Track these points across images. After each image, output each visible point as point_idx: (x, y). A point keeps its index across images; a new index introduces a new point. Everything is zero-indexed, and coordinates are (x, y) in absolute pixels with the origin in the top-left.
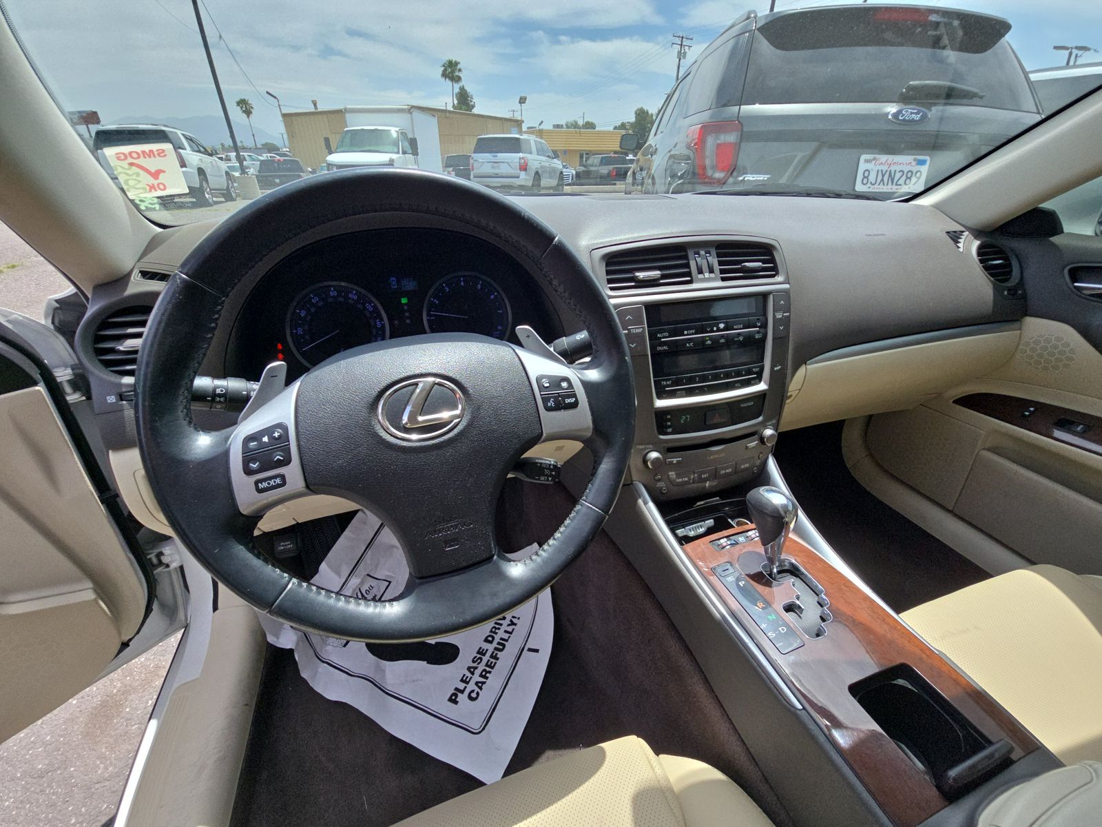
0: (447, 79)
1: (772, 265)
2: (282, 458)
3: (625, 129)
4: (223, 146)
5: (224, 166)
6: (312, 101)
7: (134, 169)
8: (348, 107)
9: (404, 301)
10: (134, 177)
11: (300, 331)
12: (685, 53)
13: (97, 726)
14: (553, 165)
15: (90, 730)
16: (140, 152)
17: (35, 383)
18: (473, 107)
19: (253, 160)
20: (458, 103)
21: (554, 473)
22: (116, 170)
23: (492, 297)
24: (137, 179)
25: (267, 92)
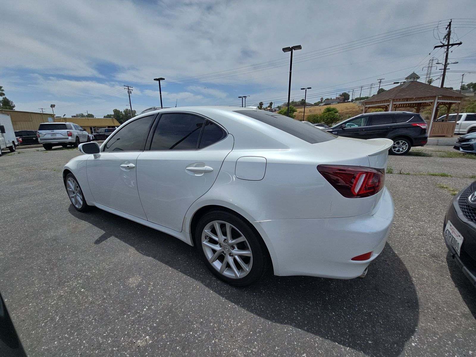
3: (111, 117)
12: (131, 92)
14: (83, 133)
18: (14, 107)
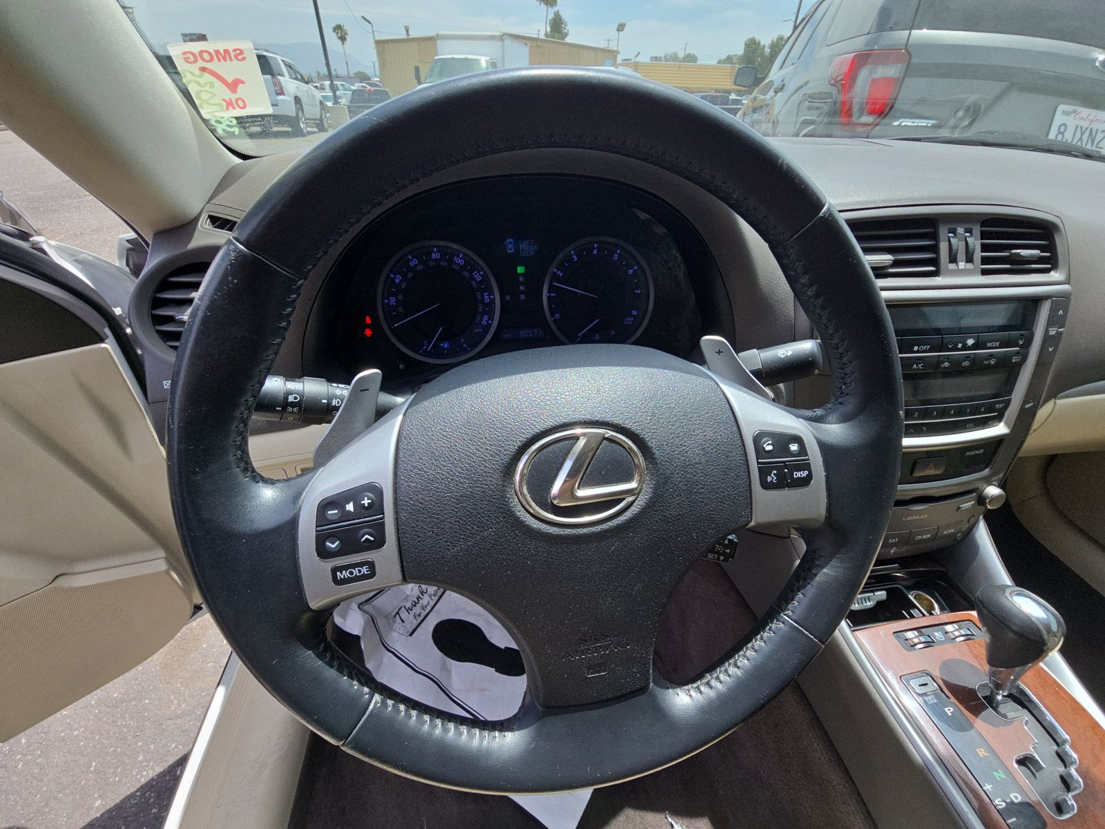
0: (542, 3)
1: (1048, 254)
2: (372, 539)
3: (731, 63)
4: (319, 74)
5: (319, 95)
6: (405, 27)
7: (207, 77)
8: (441, 33)
9: (520, 270)
10: (207, 88)
11: (393, 301)
13: (175, 659)
15: (169, 662)
16: (212, 52)
17: (102, 340)
18: (566, 35)
19: (346, 89)
20: (551, 31)
21: (728, 551)
22: (186, 77)
23: (631, 272)
24: (212, 90)
25: (363, 17)
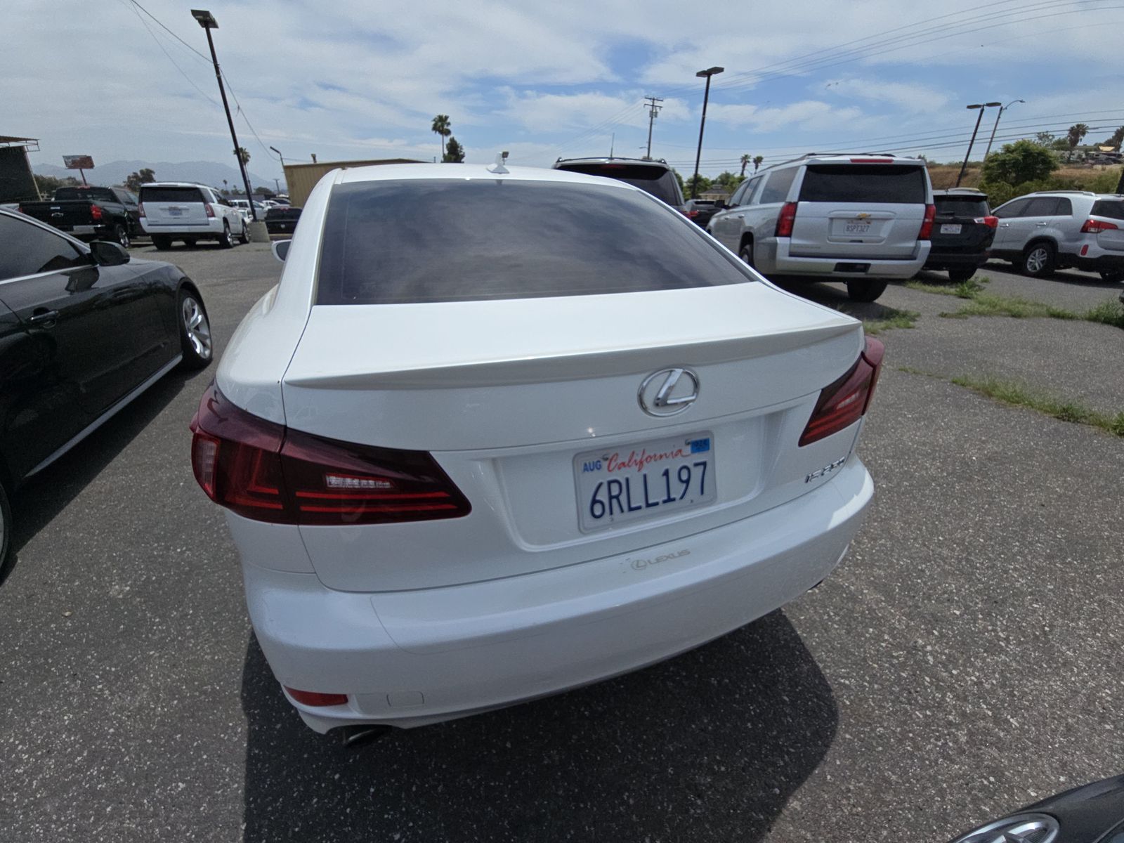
0: (437, 132)
12: (656, 113)
20: (448, 152)
25: (271, 147)
